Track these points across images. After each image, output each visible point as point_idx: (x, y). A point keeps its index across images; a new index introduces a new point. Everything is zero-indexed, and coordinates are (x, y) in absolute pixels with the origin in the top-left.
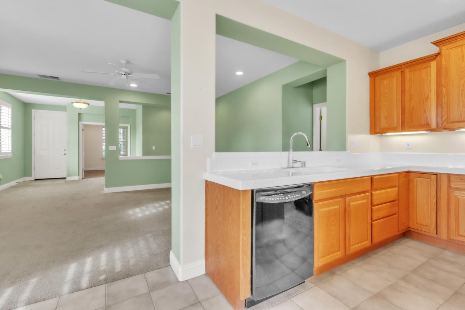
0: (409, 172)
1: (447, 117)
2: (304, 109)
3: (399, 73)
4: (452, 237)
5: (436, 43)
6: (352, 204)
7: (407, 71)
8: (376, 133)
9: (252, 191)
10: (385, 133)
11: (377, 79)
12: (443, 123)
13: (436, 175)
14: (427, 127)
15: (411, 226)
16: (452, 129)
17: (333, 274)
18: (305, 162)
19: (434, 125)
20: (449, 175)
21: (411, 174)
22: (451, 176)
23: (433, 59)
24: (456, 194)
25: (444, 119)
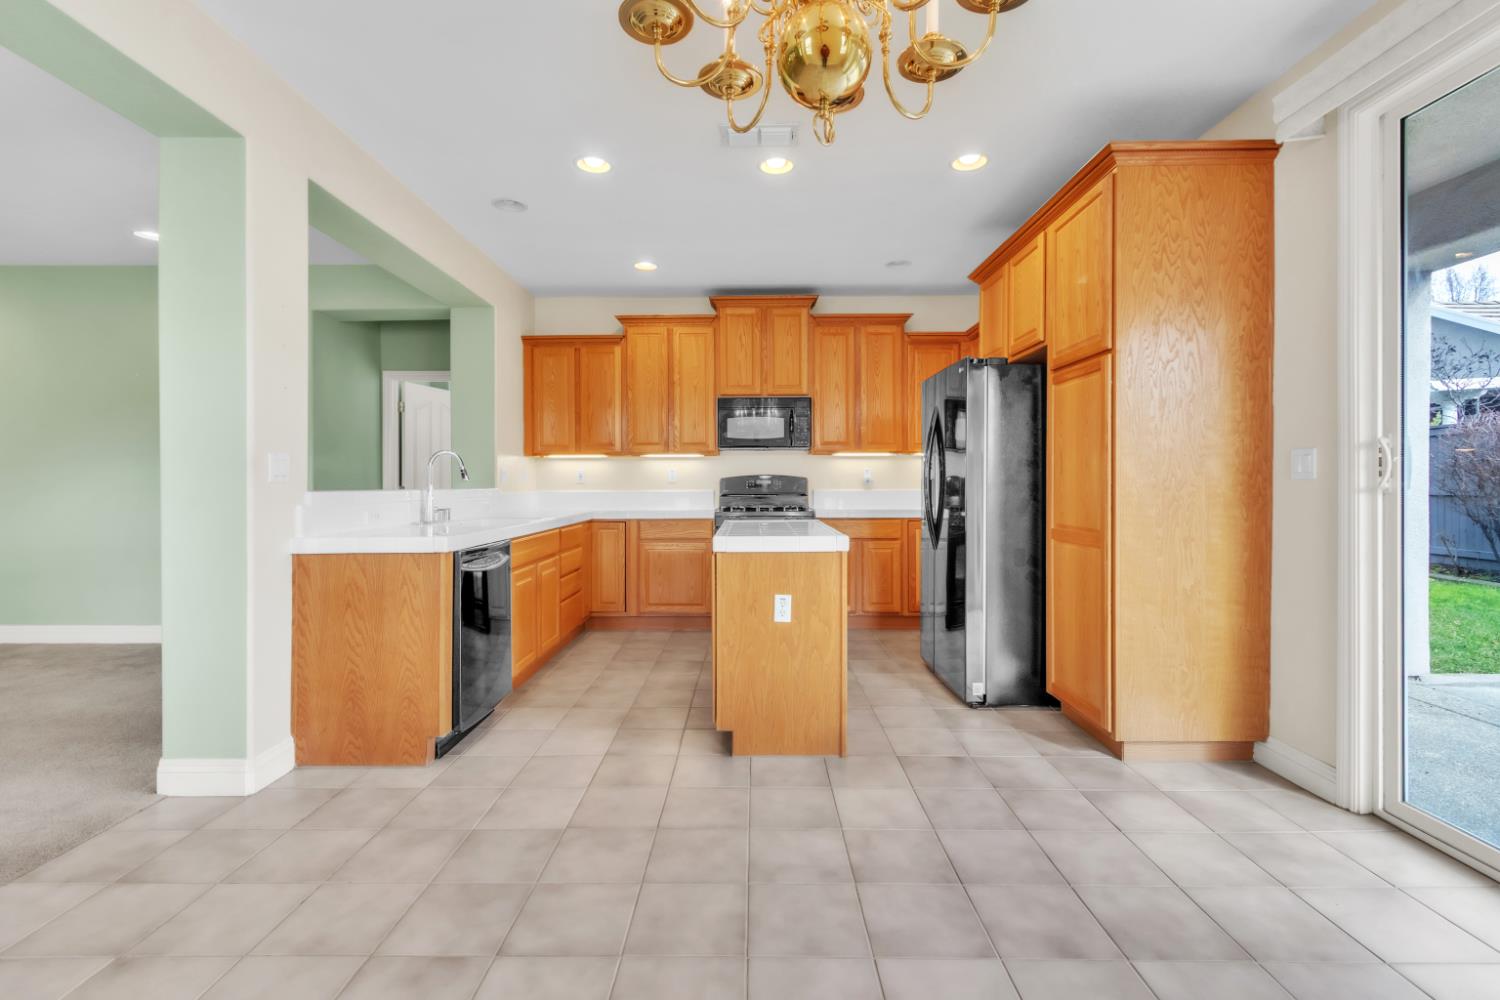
0: (591, 522)
1: (633, 437)
2: (362, 382)
3: (571, 351)
4: (642, 611)
5: (622, 319)
6: (544, 573)
7: (584, 350)
8: (534, 454)
9: (455, 553)
10: (547, 454)
11: (537, 351)
12: (628, 445)
13: (625, 522)
14: (607, 449)
15: (594, 609)
16: (637, 454)
17: (524, 692)
18: (449, 509)
19: (618, 446)
20: (639, 521)
21: (595, 524)
22: (642, 523)
23: (617, 343)
24: (647, 548)
25: (630, 437)
